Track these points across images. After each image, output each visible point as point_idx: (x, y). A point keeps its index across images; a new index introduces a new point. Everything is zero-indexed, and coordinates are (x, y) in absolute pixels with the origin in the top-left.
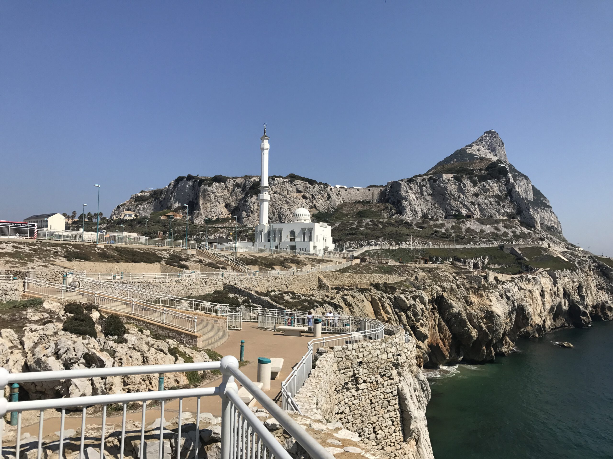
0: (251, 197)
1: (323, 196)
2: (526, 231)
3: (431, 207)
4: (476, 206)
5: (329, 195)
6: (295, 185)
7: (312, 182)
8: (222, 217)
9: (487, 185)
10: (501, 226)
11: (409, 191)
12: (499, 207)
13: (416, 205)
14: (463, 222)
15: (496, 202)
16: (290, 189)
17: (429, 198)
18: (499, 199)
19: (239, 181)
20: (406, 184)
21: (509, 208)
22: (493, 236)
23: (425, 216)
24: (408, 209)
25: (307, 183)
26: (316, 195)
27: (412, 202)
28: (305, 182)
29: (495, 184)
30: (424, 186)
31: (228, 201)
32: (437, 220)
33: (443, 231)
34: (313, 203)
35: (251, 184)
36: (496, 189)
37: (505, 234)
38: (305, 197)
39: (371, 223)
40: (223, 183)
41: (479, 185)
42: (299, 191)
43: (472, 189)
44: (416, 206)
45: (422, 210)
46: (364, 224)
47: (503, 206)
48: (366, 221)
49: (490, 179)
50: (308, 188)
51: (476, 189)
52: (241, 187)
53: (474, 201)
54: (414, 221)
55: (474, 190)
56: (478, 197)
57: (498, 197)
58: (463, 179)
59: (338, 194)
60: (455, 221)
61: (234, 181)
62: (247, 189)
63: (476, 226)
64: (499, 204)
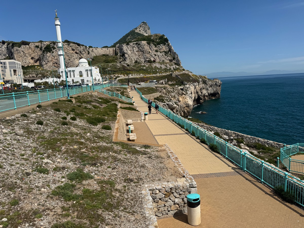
0: (47, 53)
1: (85, 52)
2: (177, 67)
3: (138, 57)
4: (157, 56)
5: (88, 51)
6: (70, 46)
7: (79, 45)
8: (30, 65)
9: (160, 47)
10: (168, 66)
11: (127, 49)
12: (166, 57)
14: (153, 64)
15: (165, 54)
16: (68, 48)
17: (137, 53)
19: (37, 44)
20: (126, 46)
21: (170, 57)
22: (166, 70)
23: (136, 62)
24: (128, 58)
25: (77, 45)
26: (82, 52)
27: (130, 55)
28: (75, 45)
29: (164, 46)
30: (134, 47)
31: (33, 56)
32: (142, 63)
33: (145, 68)
34: (81, 56)
35: (45, 46)
36: (164, 48)
37: (170, 69)
38: (76, 53)
39: (112, 66)
40: (28, 46)
41: (157, 46)
42: (73, 50)
43: (155, 48)
44: (131, 57)
45: (134, 59)
47: (168, 56)
48: (110, 64)
49: (161, 44)
50: (77, 48)
51: (156, 48)
52: (39, 48)
53: (156, 54)
54: (131, 64)
55: (156, 49)
56: (157, 52)
57: (165, 52)
58: (151, 44)
59: (92, 51)
60: (149, 64)
61: (34, 44)
62: (43, 49)
63: (158, 65)
64: (166, 55)
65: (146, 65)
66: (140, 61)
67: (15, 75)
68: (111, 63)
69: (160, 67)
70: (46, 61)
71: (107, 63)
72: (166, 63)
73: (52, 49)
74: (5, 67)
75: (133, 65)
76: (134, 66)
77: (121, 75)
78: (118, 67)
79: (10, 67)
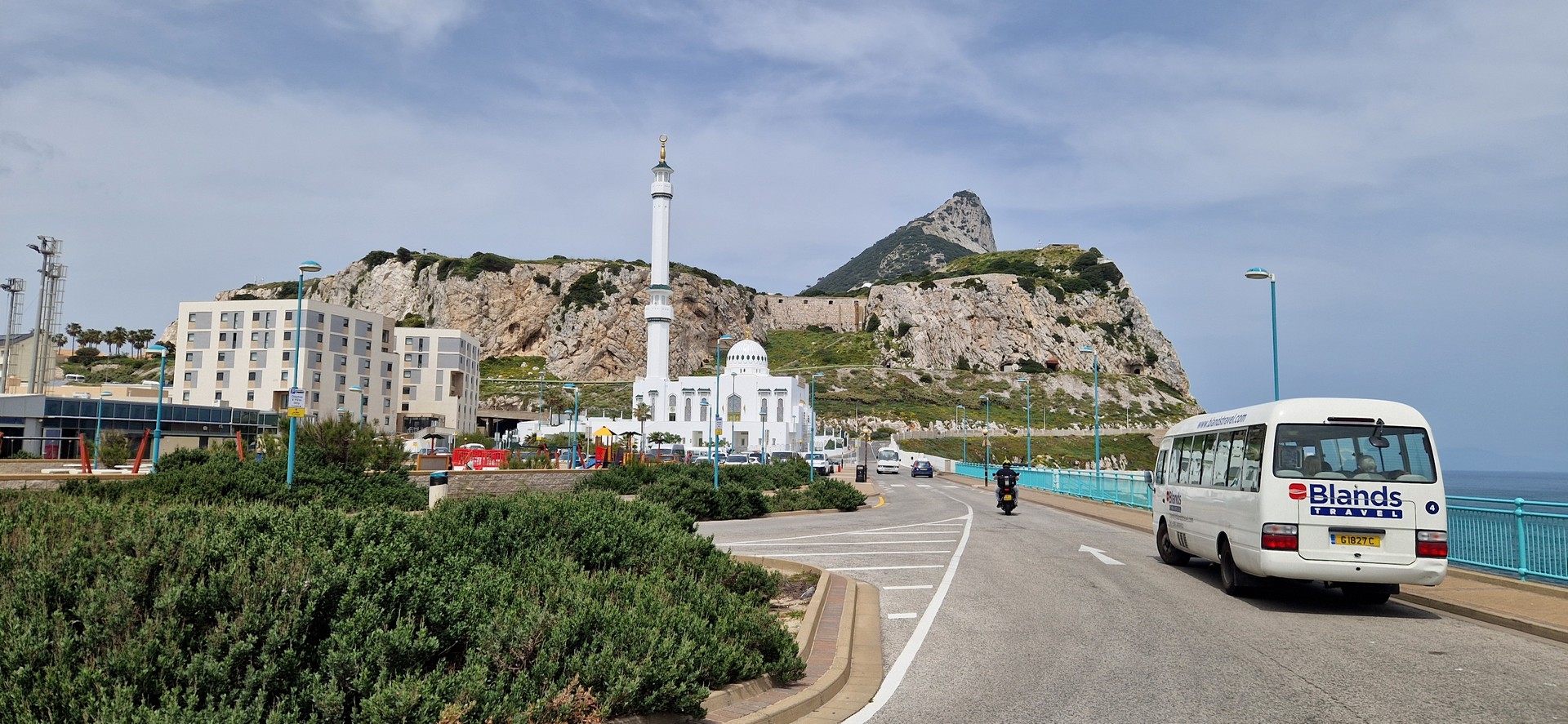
0: (579, 308)
1: (737, 313)
2: (1172, 400)
3: (971, 343)
4: (1065, 344)
5: (749, 309)
6: (681, 285)
7: (713, 279)
8: (501, 354)
9: (1083, 302)
10: (1123, 390)
11: (924, 309)
12: (1111, 348)
13: (941, 339)
14: (1045, 379)
15: (1104, 337)
17: (967, 325)
18: (1111, 332)
19: (542, 270)
20: (917, 293)
21: (1131, 351)
22: (1115, 413)
23: (962, 364)
24: (927, 347)
25: (704, 280)
26: (723, 310)
28: (701, 279)
29: (1100, 301)
30: (956, 297)
31: (516, 317)
32: (988, 373)
33: (1006, 395)
34: (716, 328)
35: (575, 279)
36: (1101, 310)
37: (1136, 408)
38: (699, 314)
39: (852, 376)
40: (504, 274)
41: (1067, 299)
42: (689, 300)
43: (1055, 308)
44: (942, 342)
45: (952, 351)
46: (839, 377)
47: (1119, 348)
48: (844, 371)
49: (1088, 289)
50: (707, 292)
51: (1062, 309)
52: (549, 286)
53: (1061, 334)
54: (941, 375)
55: (1059, 310)
56: (1068, 326)
57: (1107, 327)
58: (1037, 288)
59: (765, 310)
60: (1027, 377)
61: (531, 269)
62: (565, 290)
63: (1074, 388)
64: (1112, 344)
65: (1009, 381)
66: (982, 361)
67: (452, 394)
68: (844, 363)
69: (1085, 396)
70: (571, 343)
71: (827, 361)
72: (1113, 380)
73: (604, 292)
74: (420, 362)
75: (948, 379)
76: (951, 383)
77: (894, 420)
78: (877, 384)
79: (442, 361)
